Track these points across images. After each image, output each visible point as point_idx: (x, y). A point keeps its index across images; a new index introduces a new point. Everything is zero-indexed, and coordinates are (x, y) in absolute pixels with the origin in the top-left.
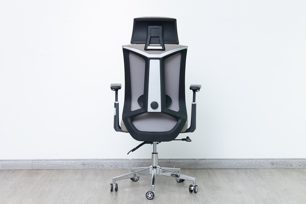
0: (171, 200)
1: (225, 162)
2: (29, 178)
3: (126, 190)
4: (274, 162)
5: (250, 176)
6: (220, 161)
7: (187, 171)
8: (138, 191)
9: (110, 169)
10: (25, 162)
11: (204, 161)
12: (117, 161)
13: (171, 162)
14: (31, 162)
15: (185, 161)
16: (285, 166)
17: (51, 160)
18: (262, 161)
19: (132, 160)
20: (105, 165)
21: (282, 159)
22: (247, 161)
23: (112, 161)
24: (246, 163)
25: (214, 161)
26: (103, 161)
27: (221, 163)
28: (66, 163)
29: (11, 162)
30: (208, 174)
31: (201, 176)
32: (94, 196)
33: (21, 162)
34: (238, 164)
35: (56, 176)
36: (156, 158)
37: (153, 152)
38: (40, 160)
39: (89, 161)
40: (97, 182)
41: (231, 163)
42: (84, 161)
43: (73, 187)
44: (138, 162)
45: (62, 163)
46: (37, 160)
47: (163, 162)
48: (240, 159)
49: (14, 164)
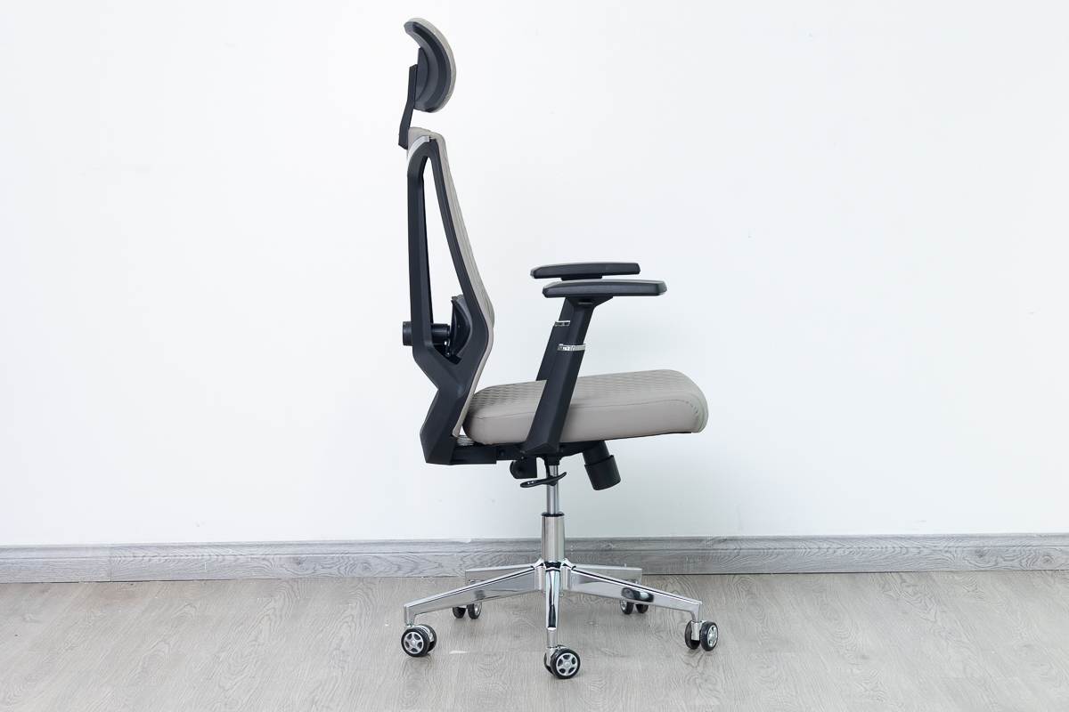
0: (615, 689)
1: (808, 550)
2: (99, 614)
3: (453, 652)
4: (984, 547)
5: (898, 600)
6: (790, 544)
7: (671, 581)
8: (494, 658)
9: (394, 575)
10: (84, 554)
11: (732, 546)
12: (417, 547)
13: (614, 550)
14: (107, 553)
15: (665, 547)
16: (1025, 560)
17: (181, 547)
18: (942, 545)
19: (474, 542)
20: (373, 561)
21: (1014, 537)
22: (889, 546)
23: (401, 549)
24: (884, 550)
25: (768, 545)
26: (366, 549)
27: (794, 553)
28: (232, 558)
29: (34, 554)
30: (749, 592)
31: (724, 598)
32: (334, 674)
33: (71, 554)
34: (856, 557)
35: (197, 606)
36: (557, 530)
37: (545, 511)
38: (141, 547)
39: (317, 549)
40: (345, 625)
41: (831, 551)
42: (298, 549)
43: (259, 645)
44: (493, 552)
45: (221, 557)
46: (129, 547)
47: (584, 551)
48: (864, 539)
49: (45, 564)
